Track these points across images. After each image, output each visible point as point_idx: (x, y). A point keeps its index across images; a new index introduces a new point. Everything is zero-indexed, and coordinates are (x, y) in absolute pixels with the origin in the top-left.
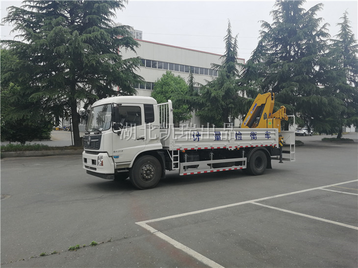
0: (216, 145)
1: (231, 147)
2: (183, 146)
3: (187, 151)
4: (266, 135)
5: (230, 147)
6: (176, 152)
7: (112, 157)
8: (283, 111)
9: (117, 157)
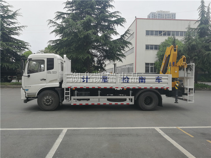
0: (103, 86)
1: (118, 88)
2: (73, 86)
3: (76, 89)
4: (156, 79)
5: (116, 88)
6: (67, 89)
7: (24, 90)
8: (183, 60)
9: (27, 90)
